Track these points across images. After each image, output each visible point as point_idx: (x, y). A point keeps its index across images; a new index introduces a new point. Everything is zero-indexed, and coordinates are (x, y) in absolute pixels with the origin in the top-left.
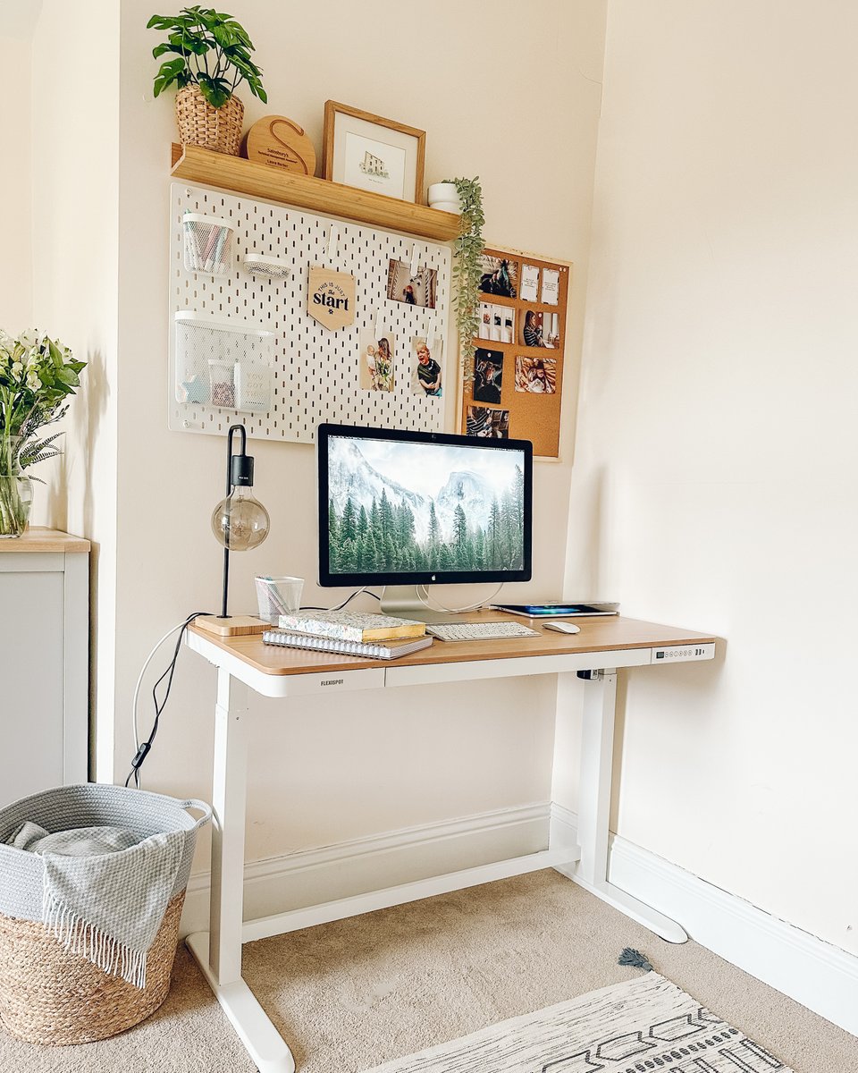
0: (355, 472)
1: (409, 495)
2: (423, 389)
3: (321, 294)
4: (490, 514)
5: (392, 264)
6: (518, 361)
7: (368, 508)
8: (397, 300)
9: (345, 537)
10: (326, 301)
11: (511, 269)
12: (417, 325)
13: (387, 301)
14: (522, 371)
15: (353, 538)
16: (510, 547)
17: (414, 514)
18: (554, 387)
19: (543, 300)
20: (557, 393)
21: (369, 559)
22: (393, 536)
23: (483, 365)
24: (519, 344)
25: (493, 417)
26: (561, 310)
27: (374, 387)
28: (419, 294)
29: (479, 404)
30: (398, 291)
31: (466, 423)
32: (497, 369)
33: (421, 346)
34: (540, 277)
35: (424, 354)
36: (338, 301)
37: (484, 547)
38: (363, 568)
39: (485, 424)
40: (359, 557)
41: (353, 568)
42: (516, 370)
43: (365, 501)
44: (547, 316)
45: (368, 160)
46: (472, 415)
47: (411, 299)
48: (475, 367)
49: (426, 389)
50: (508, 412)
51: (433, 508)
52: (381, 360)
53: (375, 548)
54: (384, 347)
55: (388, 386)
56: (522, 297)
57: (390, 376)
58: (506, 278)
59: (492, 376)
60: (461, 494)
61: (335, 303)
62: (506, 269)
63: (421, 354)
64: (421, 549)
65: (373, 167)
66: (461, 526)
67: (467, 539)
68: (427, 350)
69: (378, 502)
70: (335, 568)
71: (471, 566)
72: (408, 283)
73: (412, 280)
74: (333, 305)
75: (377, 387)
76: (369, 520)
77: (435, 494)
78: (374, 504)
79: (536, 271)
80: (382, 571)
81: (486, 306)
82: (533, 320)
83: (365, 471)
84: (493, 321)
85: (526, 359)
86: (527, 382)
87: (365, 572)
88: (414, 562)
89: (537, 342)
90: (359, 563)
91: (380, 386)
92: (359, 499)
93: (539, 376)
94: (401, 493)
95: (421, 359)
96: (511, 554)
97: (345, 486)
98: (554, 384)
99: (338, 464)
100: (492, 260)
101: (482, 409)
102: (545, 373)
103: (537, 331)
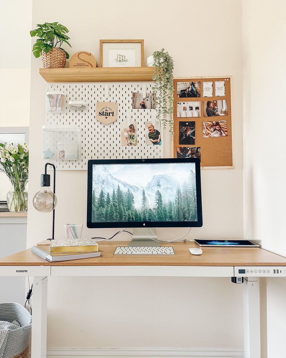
0: (105, 179)
1: (131, 187)
2: (151, 143)
3: (102, 111)
4: (176, 194)
5: (134, 94)
6: (204, 124)
7: (111, 194)
8: (137, 108)
9: (100, 206)
10: (104, 114)
11: (197, 85)
12: (148, 117)
13: (133, 109)
14: (207, 128)
15: (103, 207)
16: (188, 210)
17: (134, 195)
18: (226, 133)
19: (216, 95)
20: (229, 136)
21: (111, 216)
22: (123, 205)
23: (184, 128)
24: (204, 116)
25: (191, 151)
26: (227, 97)
27: (128, 145)
28: (148, 104)
29: (183, 146)
30: (138, 104)
31: (176, 155)
32: (192, 129)
33: (149, 125)
34: (213, 86)
35: (151, 128)
36: (109, 113)
37: (173, 209)
38: (108, 220)
39: (187, 154)
40: (106, 215)
41: (103, 220)
42: (203, 128)
43: (109, 191)
44: (219, 102)
45: (119, 57)
46: (179, 151)
47: (144, 106)
48: (180, 130)
49: (153, 142)
50: (200, 147)
51: (144, 192)
52: (130, 133)
53: (114, 211)
54: (132, 128)
55: (134, 143)
56: (204, 95)
57: (135, 139)
58: (194, 89)
59: (189, 133)
60: (159, 185)
61: (108, 114)
62: (194, 86)
63: (150, 128)
64: (138, 211)
65: (121, 59)
66: (159, 200)
67: (163, 206)
68: (153, 126)
69: (116, 191)
70: (94, 220)
71: (166, 219)
72: (143, 101)
73: (144, 99)
74: (107, 115)
75: (129, 144)
76: (111, 199)
77: (145, 185)
78: (114, 192)
79: (211, 83)
80: (117, 221)
81: (184, 103)
82: (212, 105)
83: (110, 178)
84: (188, 109)
85: (208, 122)
86: (210, 133)
87: (109, 221)
88: (134, 217)
89: (214, 114)
90: (106, 218)
91: (131, 144)
92: (107, 190)
93: (217, 129)
94: (127, 186)
95: (150, 130)
96: (189, 213)
97: (100, 185)
98: (226, 131)
99: (97, 175)
100: (186, 84)
101: (185, 148)
102: (220, 127)
103: (214, 109)
